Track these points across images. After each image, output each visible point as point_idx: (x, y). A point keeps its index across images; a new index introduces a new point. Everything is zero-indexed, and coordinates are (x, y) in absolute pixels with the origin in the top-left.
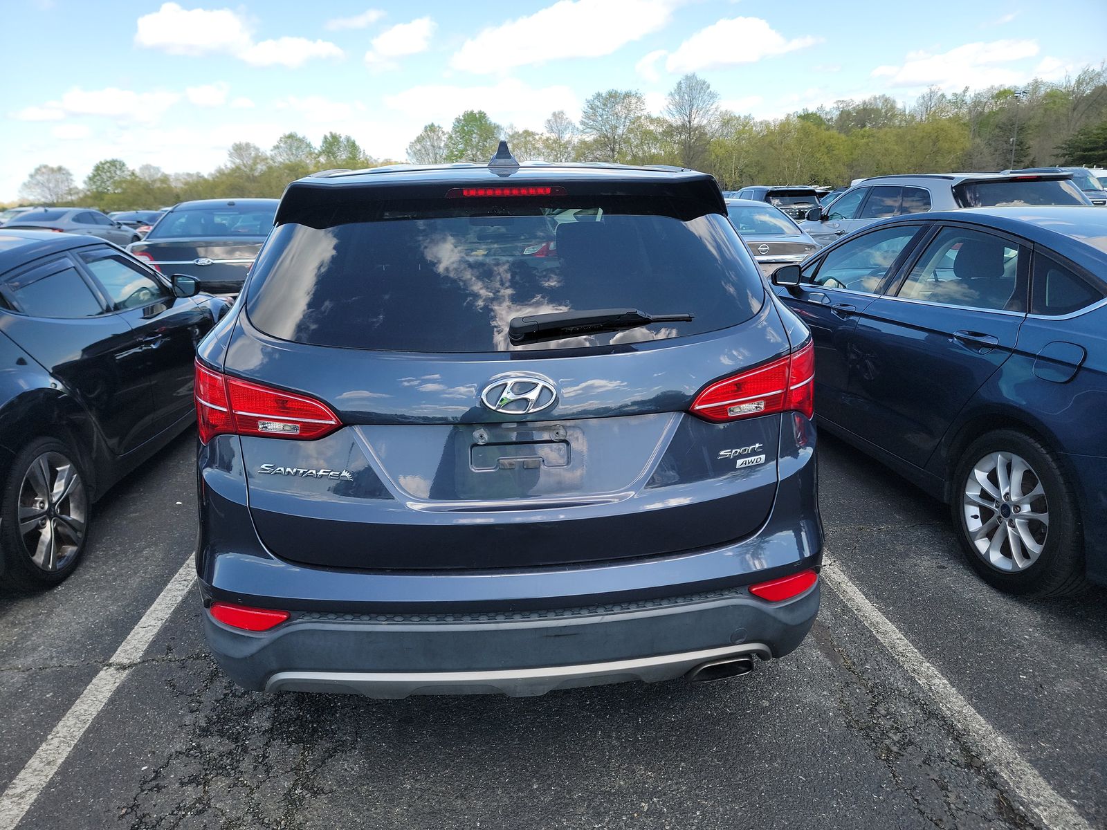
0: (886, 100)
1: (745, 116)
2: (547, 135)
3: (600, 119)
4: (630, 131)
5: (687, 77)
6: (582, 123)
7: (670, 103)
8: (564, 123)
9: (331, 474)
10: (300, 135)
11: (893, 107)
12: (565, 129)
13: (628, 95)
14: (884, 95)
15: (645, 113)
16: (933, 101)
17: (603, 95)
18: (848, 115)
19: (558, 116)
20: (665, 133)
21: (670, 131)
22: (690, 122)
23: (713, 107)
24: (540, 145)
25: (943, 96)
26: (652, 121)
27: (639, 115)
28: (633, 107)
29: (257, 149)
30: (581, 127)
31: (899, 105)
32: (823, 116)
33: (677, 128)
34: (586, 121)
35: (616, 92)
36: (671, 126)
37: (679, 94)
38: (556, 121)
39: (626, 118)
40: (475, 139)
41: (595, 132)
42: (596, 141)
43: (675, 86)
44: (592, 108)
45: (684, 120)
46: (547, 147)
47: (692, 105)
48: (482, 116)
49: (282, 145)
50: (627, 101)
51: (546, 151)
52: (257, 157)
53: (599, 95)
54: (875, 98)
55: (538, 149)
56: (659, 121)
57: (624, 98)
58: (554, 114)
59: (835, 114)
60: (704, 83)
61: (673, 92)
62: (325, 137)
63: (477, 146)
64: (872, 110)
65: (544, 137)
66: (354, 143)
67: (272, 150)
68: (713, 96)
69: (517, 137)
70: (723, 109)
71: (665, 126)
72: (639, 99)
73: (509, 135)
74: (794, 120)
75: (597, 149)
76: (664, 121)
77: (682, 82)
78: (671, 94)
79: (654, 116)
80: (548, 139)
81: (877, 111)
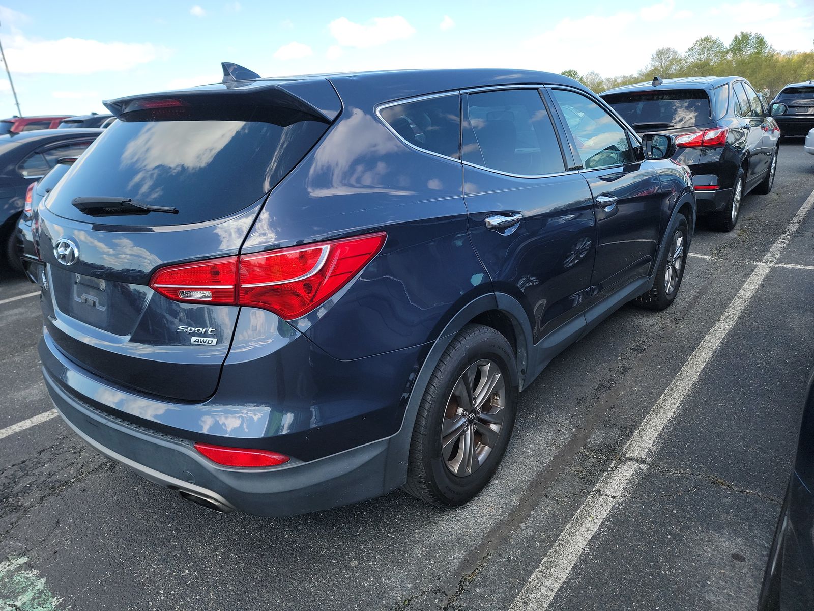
10: (714, 38)
29: (675, 53)
49: (697, 47)
52: (674, 59)
62: (736, 37)
66: (762, 39)
67: (687, 52)
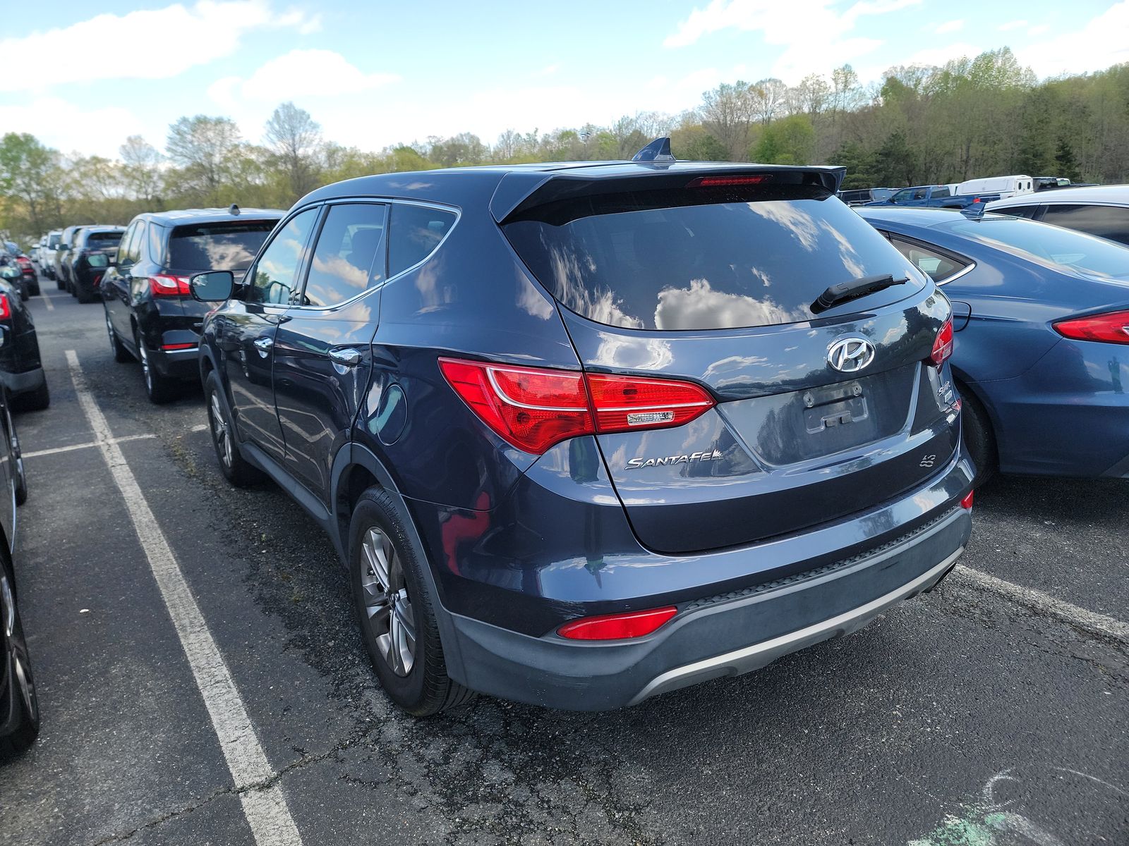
0: (472, 138)
1: (351, 148)
2: (123, 162)
3: (190, 146)
4: (227, 159)
5: (283, 105)
6: (169, 149)
7: (269, 132)
8: (144, 150)
9: (704, 455)
11: (478, 144)
12: (147, 155)
13: (219, 122)
14: (469, 133)
15: (244, 142)
16: (511, 139)
17: (190, 120)
18: (440, 151)
19: (134, 142)
20: (268, 163)
21: (273, 160)
22: (294, 151)
23: (317, 137)
24: (117, 174)
25: (519, 135)
26: (251, 149)
27: (237, 143)
28: (227, 134)
30: (168, 154)
31: (484, 142)
32: (417, 150)
33: (281, 157)
34: (174, 147)
35: (205, 118)
36: (273, 155)
37: (278, 123)
38: (133, 147)
39: (221, 145)
40: (24, 165)
41: (186, 160)
42: (188, 170)
43: (273, 114)
44: (178, 133)
45: (288, 150)
46: (127, 176)
47: (294, 135)
48: (29, 139)
50: (219, 127)
51: (126, 181)
53: (184, 120)
54: (461, 135)
55: (114, 178)
56: (259, 150)
57: (216, 124)
58: (130, 139)
59: (429, 149)
60: (304, 113)
61: (271, 120)
63: (29, 174)
64: (460, 146)
65: (120, 165)
68: (315, 126)
69: (83, 163)
70: (326, 140)
71: (267, 155)
72: (233, 126)
73: (73, 162)
74: (390, 152)
75: (191, 178)
76: (267, 150)
77: (279, 110)
78: (269, 123)
79: (254, 144)
80: (125, 167)
81: (465, 147)
